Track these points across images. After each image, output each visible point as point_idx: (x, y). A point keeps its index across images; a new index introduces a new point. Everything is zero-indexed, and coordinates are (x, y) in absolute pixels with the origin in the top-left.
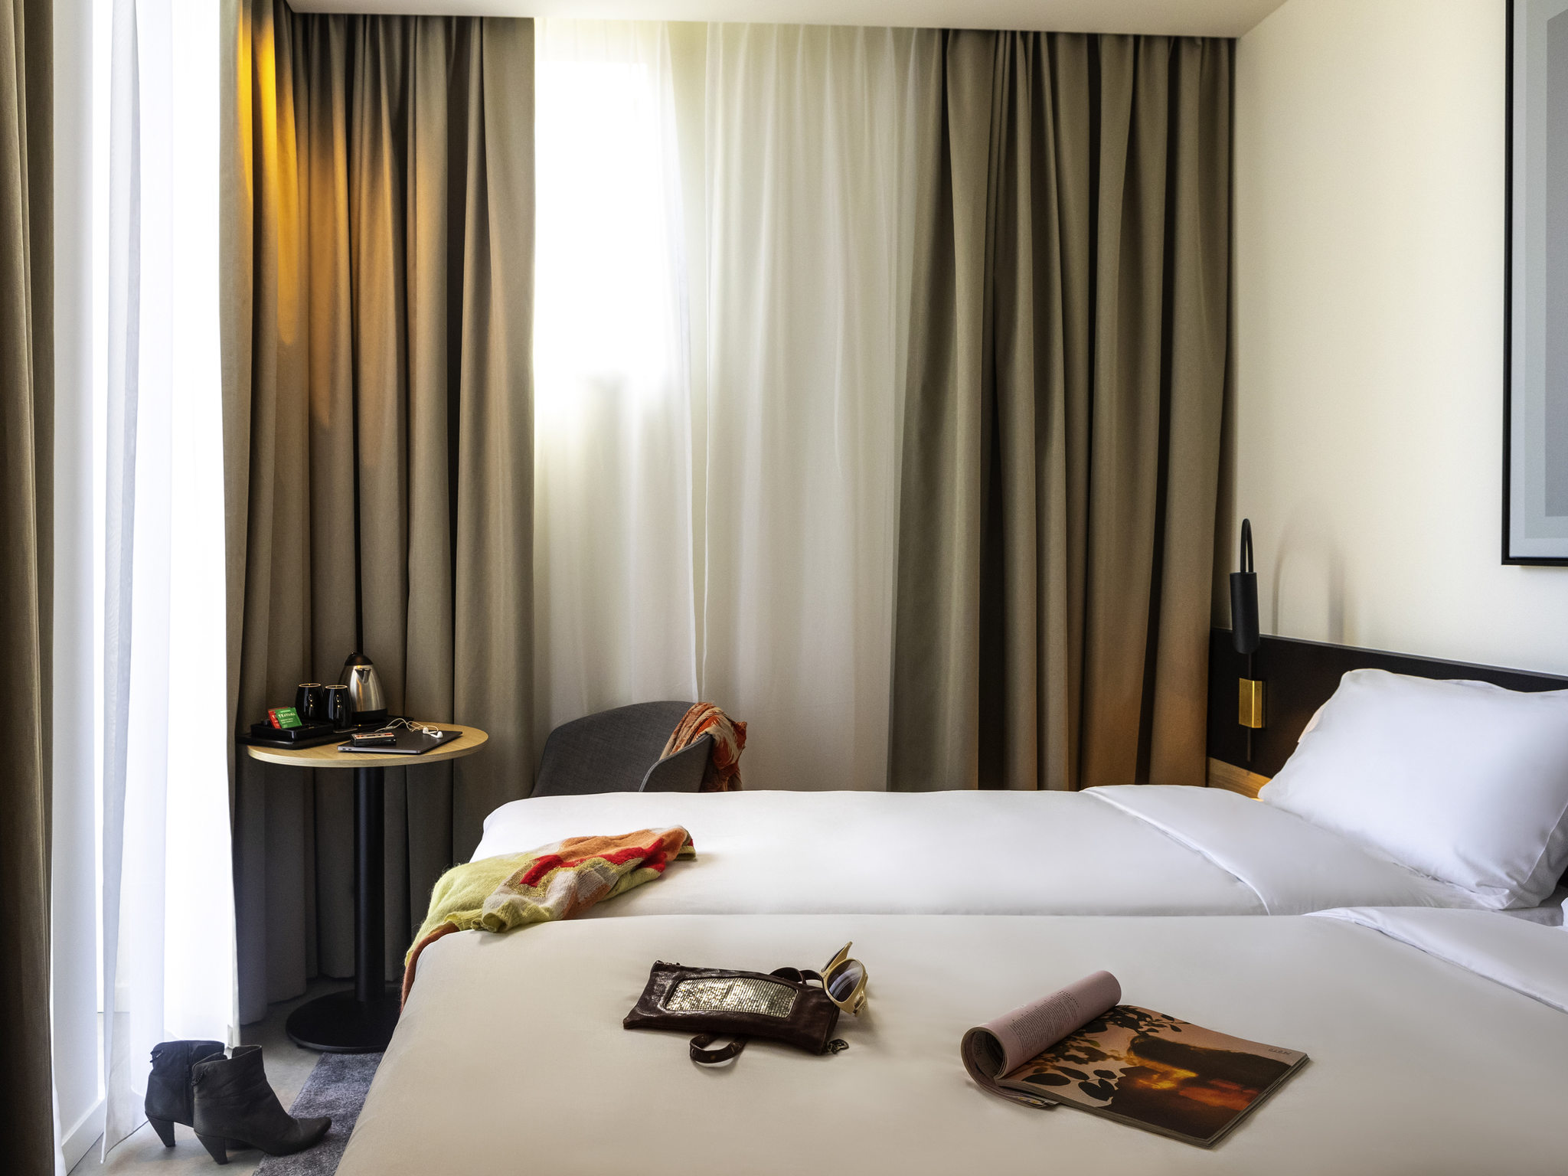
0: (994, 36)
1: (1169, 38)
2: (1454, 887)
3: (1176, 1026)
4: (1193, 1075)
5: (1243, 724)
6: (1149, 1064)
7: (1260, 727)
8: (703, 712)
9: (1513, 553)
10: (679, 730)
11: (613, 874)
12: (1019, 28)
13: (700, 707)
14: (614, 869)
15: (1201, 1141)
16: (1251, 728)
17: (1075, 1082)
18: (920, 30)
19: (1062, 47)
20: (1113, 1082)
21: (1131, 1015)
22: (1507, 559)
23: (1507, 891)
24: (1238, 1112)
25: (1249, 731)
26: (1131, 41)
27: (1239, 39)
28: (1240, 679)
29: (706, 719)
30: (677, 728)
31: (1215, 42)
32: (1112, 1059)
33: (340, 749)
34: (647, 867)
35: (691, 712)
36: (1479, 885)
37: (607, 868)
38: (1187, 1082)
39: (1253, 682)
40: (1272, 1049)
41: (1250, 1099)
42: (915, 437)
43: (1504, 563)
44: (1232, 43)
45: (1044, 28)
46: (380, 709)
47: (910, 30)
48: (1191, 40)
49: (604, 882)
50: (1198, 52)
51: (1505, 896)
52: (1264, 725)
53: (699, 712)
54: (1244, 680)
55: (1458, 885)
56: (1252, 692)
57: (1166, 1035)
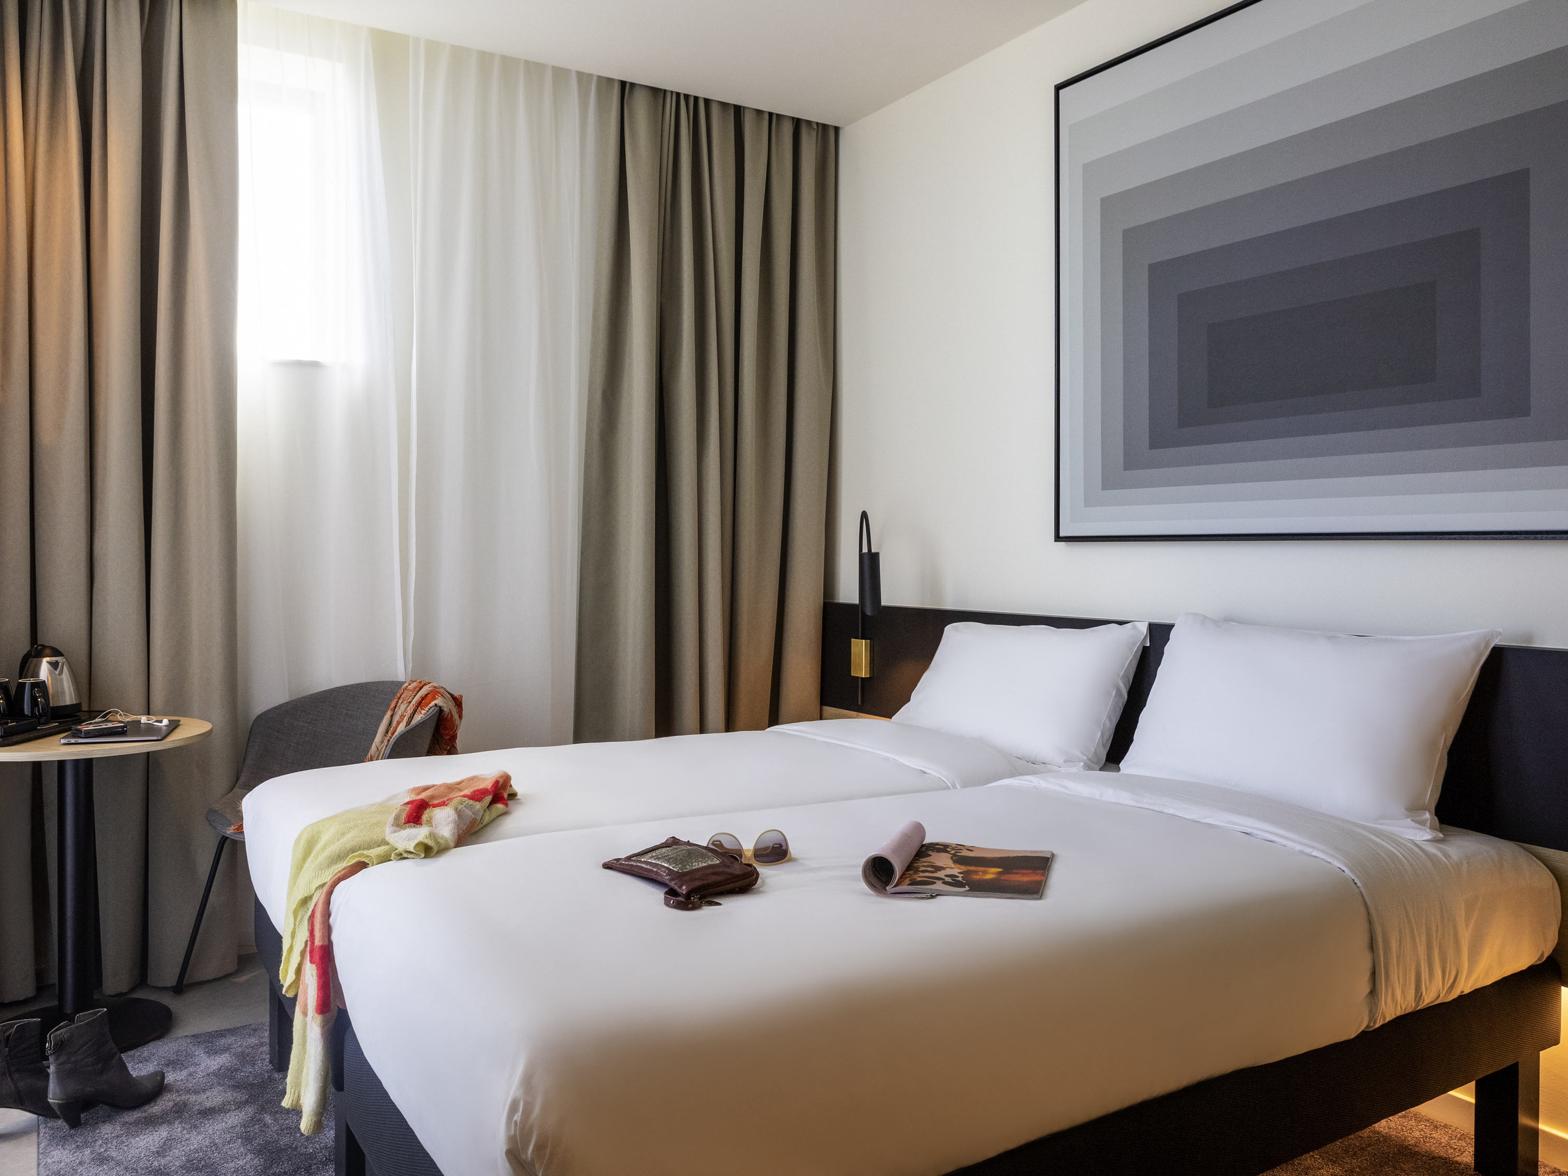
0: (663, 92)
1: (793, 118)
2: (1046, 766)
3: (970, 849)
4: (1000, 870)
5: (855, 675)
6: (972, 868)
7: (869, 676)
8: (421, 688)
9: (1062, 534)
10: (395, 707)
11: (478, 809)
12: (683, 91)
13: (415, 684)
14: (478, 805)
15: (1034, 896)
16: (862, 678)
17: (939, 883)
18: (599, 77)
19: (715, 111)
20: (960, 879)
21: (937, 846)
22: (1058, 538)
23: (1082, 764)
24: (1042, 881)
25: (860, 680)
26: (767, 116)
27: (843, 128)
28: (852, 639)
29: (426, 695)
30: (393, 705)
31: (825, 127)
32: (948, 869)
33: (63, 741)
34: (497, 803)
35: (406, 689)
36: (1065, 761)
37: (471, 805)
38: (999, 873)
39: (864, 641)
40: (1031, 852)
41: (1043, 875)
42: (596, 437)
43: (1056, 541)
44: (837, 129)
45: (702, 94)
46: (75, 703)
47: (590, 76)
48: (809, 123)
49: (473, 816)
50: (814, 134)
51: (1082, 766)
52: (872, 676)
53: (415, 688)
54: (855, 640)
55: (1049, 764)
56: (860, 649)
57: (965, 853)
